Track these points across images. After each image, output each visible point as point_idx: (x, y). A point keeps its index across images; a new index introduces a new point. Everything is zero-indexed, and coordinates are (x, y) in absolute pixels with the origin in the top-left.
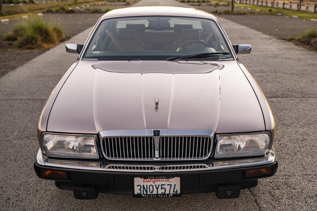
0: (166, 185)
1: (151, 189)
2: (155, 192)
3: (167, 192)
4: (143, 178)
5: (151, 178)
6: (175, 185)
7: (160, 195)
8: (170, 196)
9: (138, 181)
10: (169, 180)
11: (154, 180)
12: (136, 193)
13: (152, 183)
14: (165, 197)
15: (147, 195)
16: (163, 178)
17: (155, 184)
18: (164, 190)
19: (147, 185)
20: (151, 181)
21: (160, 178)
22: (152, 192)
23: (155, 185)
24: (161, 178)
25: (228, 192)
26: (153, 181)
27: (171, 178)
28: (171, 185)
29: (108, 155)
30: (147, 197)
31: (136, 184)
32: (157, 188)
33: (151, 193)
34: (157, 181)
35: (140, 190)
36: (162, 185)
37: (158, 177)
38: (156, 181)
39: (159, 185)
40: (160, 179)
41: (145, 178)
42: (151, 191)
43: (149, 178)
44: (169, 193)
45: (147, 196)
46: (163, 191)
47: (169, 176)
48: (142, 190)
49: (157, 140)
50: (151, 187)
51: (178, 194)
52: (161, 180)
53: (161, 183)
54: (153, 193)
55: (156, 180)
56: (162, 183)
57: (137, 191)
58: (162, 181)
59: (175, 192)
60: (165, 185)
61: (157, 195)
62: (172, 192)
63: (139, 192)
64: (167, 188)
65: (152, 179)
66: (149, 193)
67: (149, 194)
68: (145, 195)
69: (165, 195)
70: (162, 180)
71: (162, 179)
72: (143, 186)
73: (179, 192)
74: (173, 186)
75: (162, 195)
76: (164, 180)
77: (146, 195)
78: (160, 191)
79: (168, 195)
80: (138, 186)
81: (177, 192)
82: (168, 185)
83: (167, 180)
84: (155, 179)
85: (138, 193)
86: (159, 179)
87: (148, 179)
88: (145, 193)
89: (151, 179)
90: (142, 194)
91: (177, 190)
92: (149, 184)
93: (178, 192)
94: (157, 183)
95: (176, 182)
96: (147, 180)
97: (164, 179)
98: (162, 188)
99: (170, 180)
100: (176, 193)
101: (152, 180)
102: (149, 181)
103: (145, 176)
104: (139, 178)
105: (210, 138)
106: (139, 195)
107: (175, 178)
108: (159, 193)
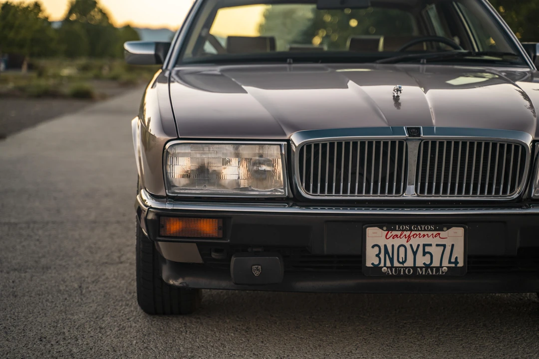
0: (434, 245)
1: (402, 255)
2: (409, 263)
3: (436, 263)
4: (385, 228)
5: (403, 227)
6: (453, 246)
7: (421, 268)
8: (442, 272)
9: (375, 236)
10: (439, 234)
11: (407, 233)
12: (369, 264)
13: (403, 241)
14: (431, 273)
15: (394, 269)
16: (428, 228)
17: (410, 243)
18: (428, 256)
19: (393, 246)
20: (401, 235)
21: (421, 228)
22: (403, 263)
23: (411, 245)
24: (424, 227)
26: (405, 235)
27: (445, 229)
28: (444, 246)
29: (307, 189)
30: (394, 273)
31: (369, 242)
32: (415, 253)
33: (401, 265)
34: (415, 236)
35: (378, 255)
36: (424, 245)
37: (417, 227)
38: (413, 235)
39: (418, 246)
40: (421, 230)
41: (388, 230)
42: (401, 260)
43: (399, 228)
44: (439, 265)
45: (392, 272)
46: (427, 260)
47: (441, 224)
48: (382, 255)
50: (402, 250)
51: (459, 267)
52: (422, 233)
53: (422, 241)
54: (405, 265)
55: (413, 233)
56: (426, 240)
57: (371, 259)
58: (424, 236)
59: (452, 263)
60: (430, 245)
61: (415, 268)
62: (446, 263)
63: (376, 263)
64: (436, 252)
65: (405, 230)
66: (396, 264)
67: (396, 267)
68: (388, 267)
69: (432, 269)
70: (425, 233)
71: (425, 230)
72: (385, 246)
73: (461, 264)
74: (448, 249)
75: (424, 269)
76: (430, 233)
77: (391, 268)
78: (421, 261)
79: (438, 269)
80: (373, 247)
81: (456, 262)
82: (437, 245)
83: (435, 233)
84: (411, 230)
85: (373, 264)
86: (419, 230)
87: (395, 230)
88: (388, 264)
89: (403, 230)
90: (382, 267)
91: (456, 258)
92: (397, 242)
93: (458, 263)
94: (415, 242)
95: (455, 236)
96: (394, 233)
97: (430, 230)
98: (425, 253)
99: (443, 234)
100: (453, 265)
101: (405, 233)
102: (397, 236)
103: (388, 224)
104: (376, 230)
105: (524, 147)
106: (376, 268)
107: (454, 230)
108: (419, 263)
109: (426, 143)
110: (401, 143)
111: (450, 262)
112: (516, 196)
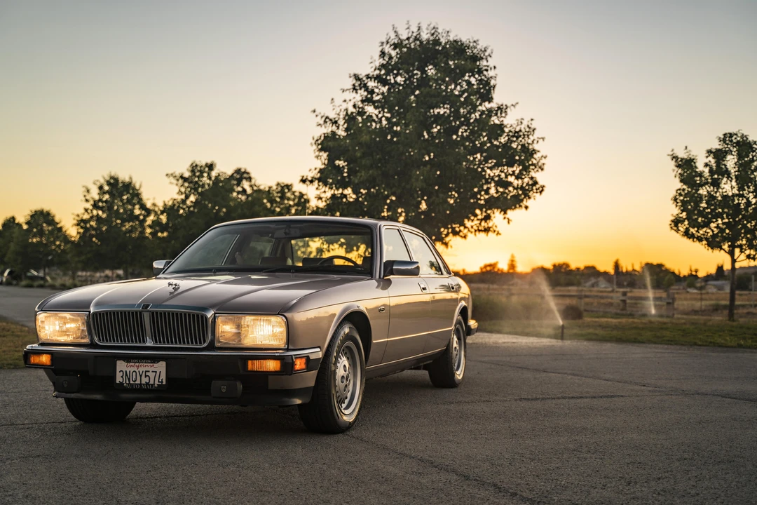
0: (151, 372)
1: (134, 377)
2: (138, 382)
3: (152, 382)
4: (126, 361)
5: (135, 361)
6: (160, 372)
7: (144, 385)
8: (155, 387)
9: (121, 366)
10: (153, 365)
12: (117, 382)
13: (135, 369)
14: (149, 388)
15: (130, 385)
16: (148, 361)
18: (148, 378)
19: (130, 371)
21: (144, 361)
22: (135, 381)
23: (139, 371)
24: (146, 361)
25: (222, 387)
26: (136, 365)
27: (157, 362)
28: (156, 372)
29: (100, 339)
30: (129, 387)
31: (118, 369)
32: (141, 376)
33: (134, 383)
34: (141, 366)
35: (122, 377)
36: (146, 371)
37: (142, 361)
39: (143, 372)
41: (128, 362)
43: (133, 361)
46: (147, 380)
47: (154, 359)
48: (124, 377)
49: (147, 317)
50: (134, 373)
51: (163, 385)
52: (145, 364)
53: (144, 369)
54: (136, 383)
55: (140, 364)
56: (147, 369)
57: (119, 379)
58: (146, 366)
60: (149, 371)
61: (141, 384)
62: (157, 382)
63: (122, 381)
64: (152, 375)
65: (136, 363)
66: (131, 382)
68: (127, 384)
69: (149, 385)
70: (147, 364)
72: (126, 372)
73: (164, 383)
74: (158, 374)
75: (146, 385)
76: (149, 364)
78: (145, 380)
79: (152, 385)
80: (120, 372)
81: (162, 382)
82: (153, 372)
83: (151, 364)
84: (138, 363)
85: (120, 382)
86: (142, 363)
87: (130, 362)
88: (128, 382)
89: (134, 363)
90: (124, 384)
91: (162, 379)
92: (132, 369)
94: (142, 369)
95: (161, 367)
96: (131, 364)
98: (146, 376)
99: (156, 365)
100: (161, 384)
102: (132, 366)
103: (127, 359)
104: (122, 362)
105: (206, 317)
106: (121, 384)
107: (161, 363)
108: (143, 382)
109: (153, 313)
110: (140, 313)
111: (159, 382)
112: (205, 345)
